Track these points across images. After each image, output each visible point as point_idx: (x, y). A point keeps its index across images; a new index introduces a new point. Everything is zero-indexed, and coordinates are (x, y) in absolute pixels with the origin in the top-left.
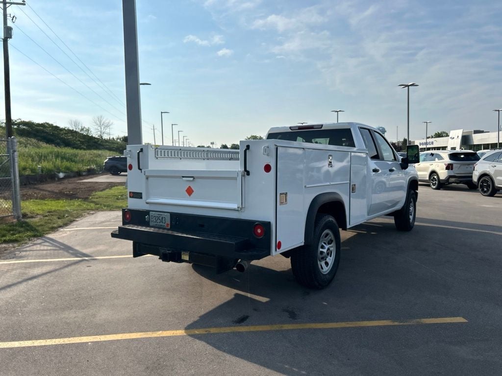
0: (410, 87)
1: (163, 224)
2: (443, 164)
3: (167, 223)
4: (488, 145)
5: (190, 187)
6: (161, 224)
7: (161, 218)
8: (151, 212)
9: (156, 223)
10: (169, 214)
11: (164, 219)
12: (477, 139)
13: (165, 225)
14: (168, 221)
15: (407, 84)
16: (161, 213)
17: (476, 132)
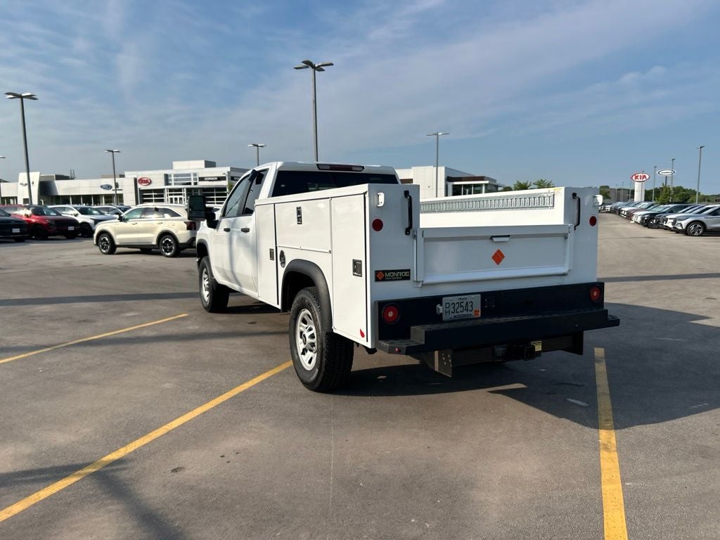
0: (24, 99)
1: (469, 313)
2: (183, 222)
3: (475, 309)
4: (78, 197)
5: (499, 251)
6: (465, 313)
7: (464, 304)
8: (444, 298)
9: (455, 314)
10: (479, 295)
11: (469, 305)
12: (62, 188)
13: (473, 313)
14: (477, 305)
15: (19, 93)
16: (466, 296)
17: (59, 177)
